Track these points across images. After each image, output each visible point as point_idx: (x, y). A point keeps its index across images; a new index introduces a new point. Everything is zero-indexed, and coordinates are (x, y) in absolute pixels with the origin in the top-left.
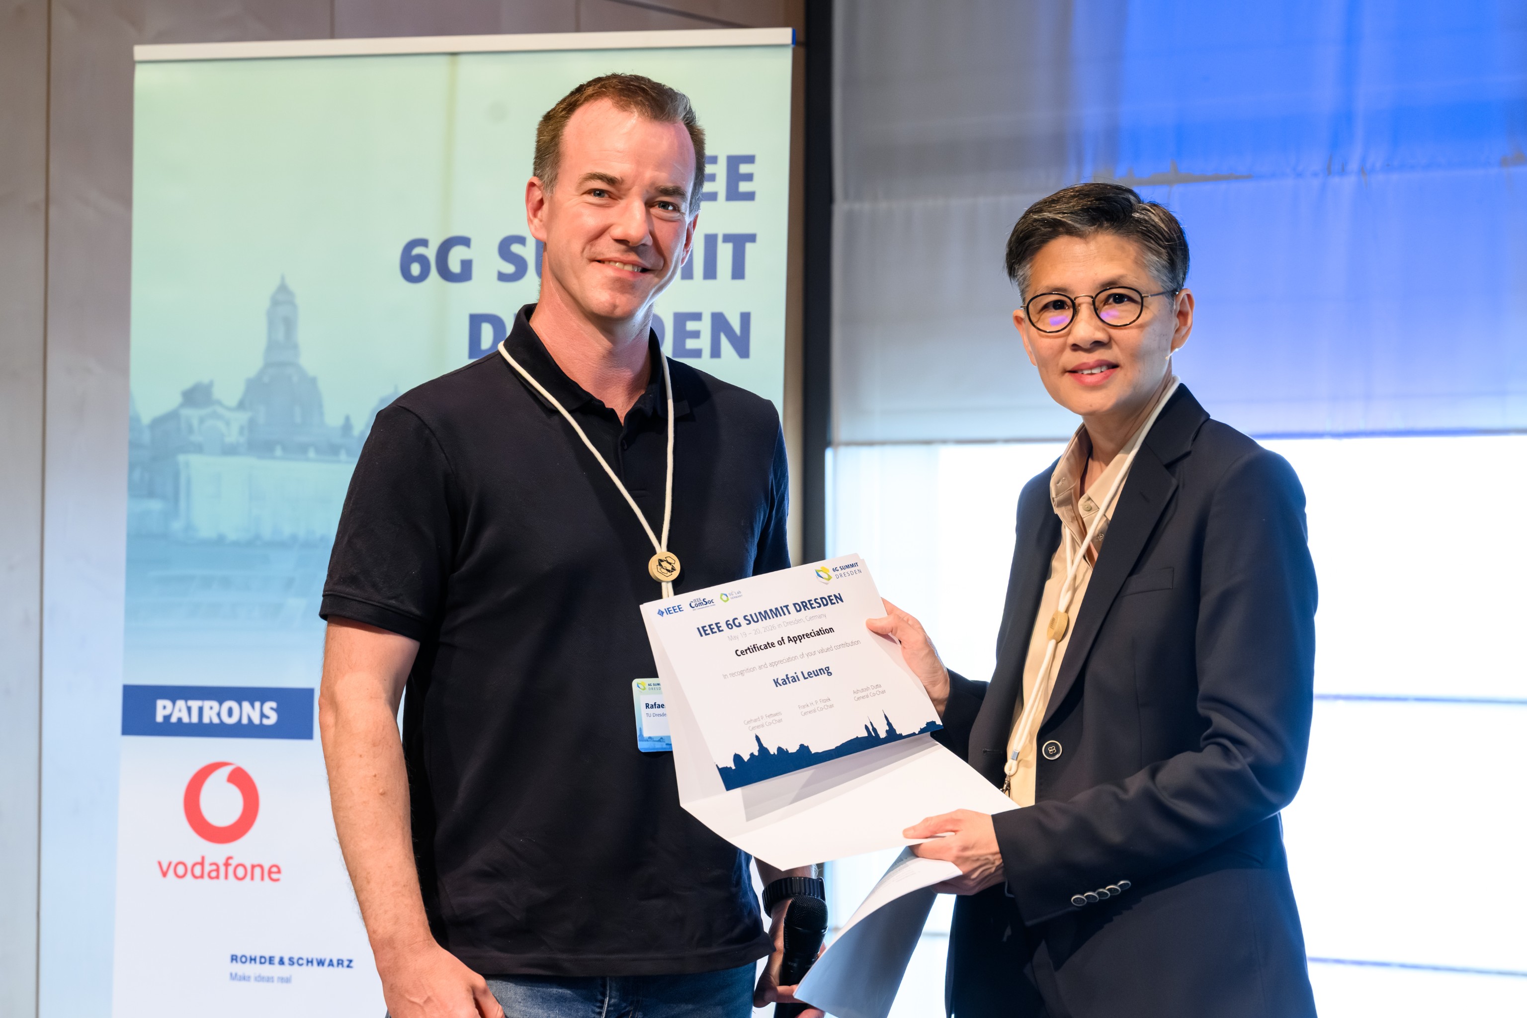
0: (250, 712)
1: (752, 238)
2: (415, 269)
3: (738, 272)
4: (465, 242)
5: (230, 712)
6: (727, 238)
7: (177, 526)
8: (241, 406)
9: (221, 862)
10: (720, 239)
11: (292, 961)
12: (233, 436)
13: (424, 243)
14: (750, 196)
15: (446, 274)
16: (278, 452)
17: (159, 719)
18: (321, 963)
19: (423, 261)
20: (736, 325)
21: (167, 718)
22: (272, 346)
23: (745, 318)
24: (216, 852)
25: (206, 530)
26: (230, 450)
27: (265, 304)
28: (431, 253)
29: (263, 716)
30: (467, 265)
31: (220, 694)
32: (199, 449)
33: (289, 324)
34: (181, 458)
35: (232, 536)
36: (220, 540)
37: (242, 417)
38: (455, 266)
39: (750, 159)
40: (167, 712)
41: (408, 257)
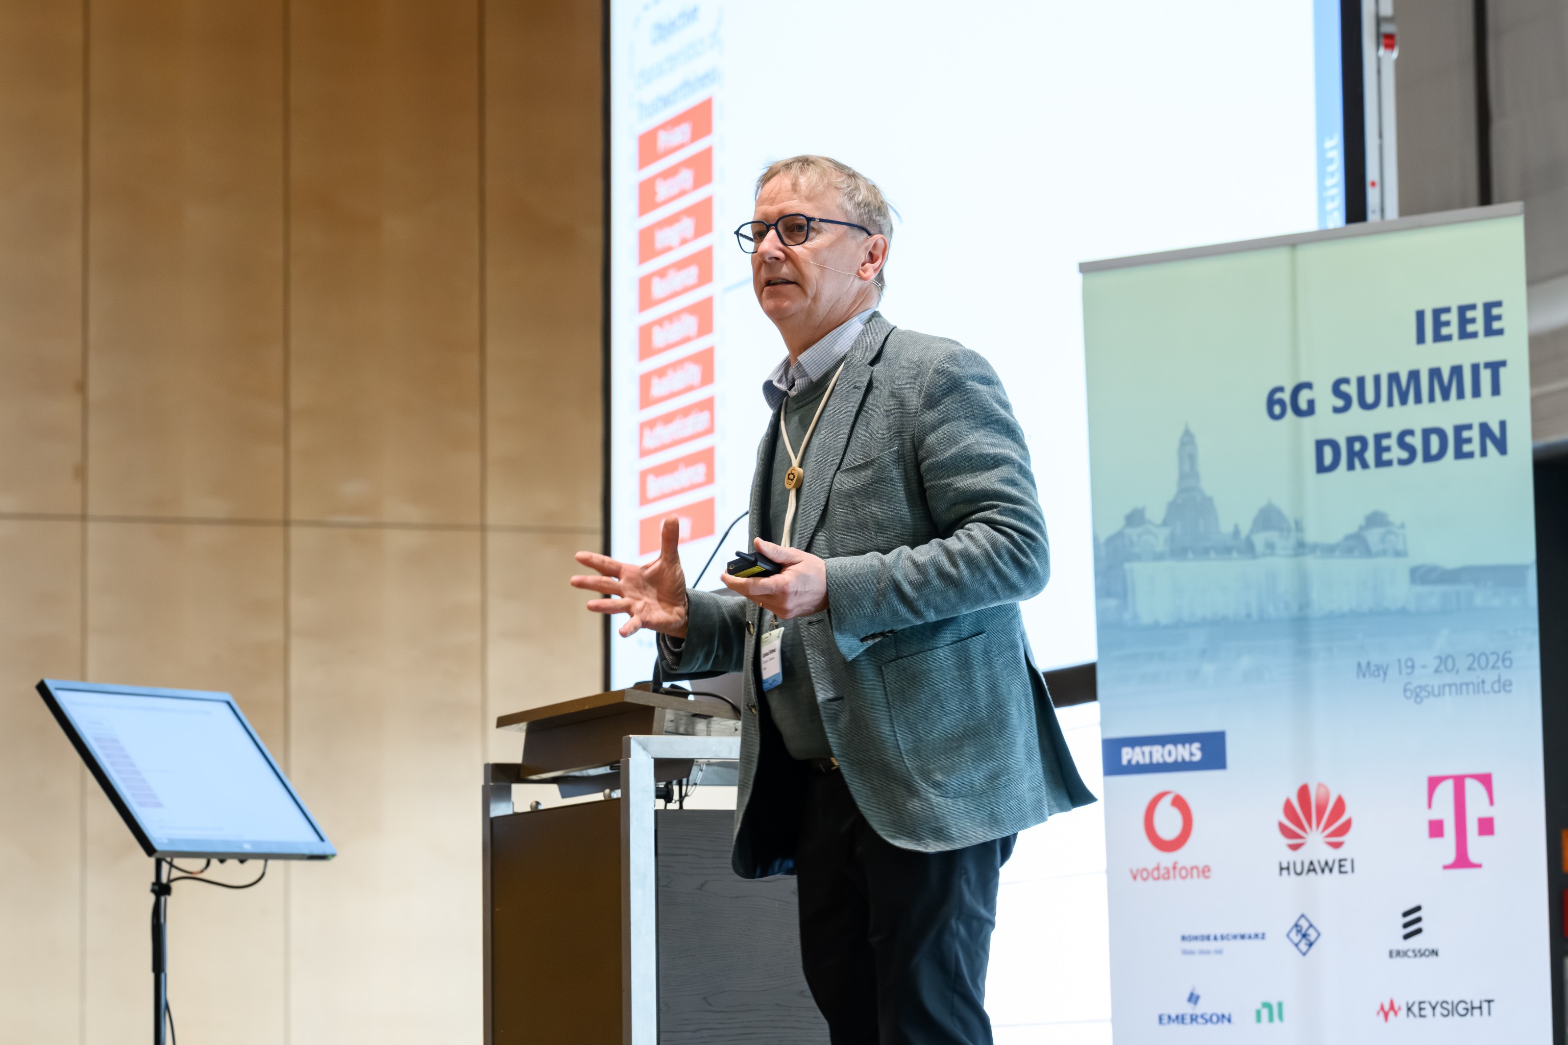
0: (1182, 752)
1: (1503, 363)
2: (1277, 410)
3: (1496, 390)
4: (1309, 386)
5: (1170, 753)
6: (1487, 365)
7: (1127, 616)
8: (1165, 523)
9: (1170, 866)
10: (1482, 367)
11: (1223, 938)
12: (1160, 546)
13: (1280, 389)
14: (1500, 332)
15: (1298, 412)
16: (1190, 555)
17: (1124, 762)
18: (1243, 937)
19: (1281, 402)
20: (1496, 430)
21: (1129, 761)
22: (1183, 477)
23: (1503, 425)
24: (1167, 859)
25: (1146, 618)
26: (1159, 557)
27: (1175, 444)
28: (1286, 396)
29: (1192, 754)
30: (1311, 403)
31: (1162, 740)
32: (1138, 558)
33: (1192, 458)
34: (1127, 566)
35: (1164, 621)
36: (1155, 626)
37: (1164, 533)
38: (1303, 405)
39: (1499, 304)
40: (1129, 757)
41: (1271, 402)
